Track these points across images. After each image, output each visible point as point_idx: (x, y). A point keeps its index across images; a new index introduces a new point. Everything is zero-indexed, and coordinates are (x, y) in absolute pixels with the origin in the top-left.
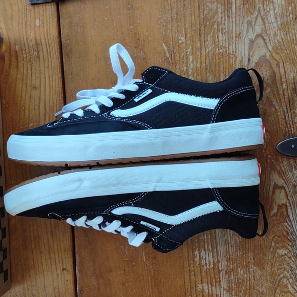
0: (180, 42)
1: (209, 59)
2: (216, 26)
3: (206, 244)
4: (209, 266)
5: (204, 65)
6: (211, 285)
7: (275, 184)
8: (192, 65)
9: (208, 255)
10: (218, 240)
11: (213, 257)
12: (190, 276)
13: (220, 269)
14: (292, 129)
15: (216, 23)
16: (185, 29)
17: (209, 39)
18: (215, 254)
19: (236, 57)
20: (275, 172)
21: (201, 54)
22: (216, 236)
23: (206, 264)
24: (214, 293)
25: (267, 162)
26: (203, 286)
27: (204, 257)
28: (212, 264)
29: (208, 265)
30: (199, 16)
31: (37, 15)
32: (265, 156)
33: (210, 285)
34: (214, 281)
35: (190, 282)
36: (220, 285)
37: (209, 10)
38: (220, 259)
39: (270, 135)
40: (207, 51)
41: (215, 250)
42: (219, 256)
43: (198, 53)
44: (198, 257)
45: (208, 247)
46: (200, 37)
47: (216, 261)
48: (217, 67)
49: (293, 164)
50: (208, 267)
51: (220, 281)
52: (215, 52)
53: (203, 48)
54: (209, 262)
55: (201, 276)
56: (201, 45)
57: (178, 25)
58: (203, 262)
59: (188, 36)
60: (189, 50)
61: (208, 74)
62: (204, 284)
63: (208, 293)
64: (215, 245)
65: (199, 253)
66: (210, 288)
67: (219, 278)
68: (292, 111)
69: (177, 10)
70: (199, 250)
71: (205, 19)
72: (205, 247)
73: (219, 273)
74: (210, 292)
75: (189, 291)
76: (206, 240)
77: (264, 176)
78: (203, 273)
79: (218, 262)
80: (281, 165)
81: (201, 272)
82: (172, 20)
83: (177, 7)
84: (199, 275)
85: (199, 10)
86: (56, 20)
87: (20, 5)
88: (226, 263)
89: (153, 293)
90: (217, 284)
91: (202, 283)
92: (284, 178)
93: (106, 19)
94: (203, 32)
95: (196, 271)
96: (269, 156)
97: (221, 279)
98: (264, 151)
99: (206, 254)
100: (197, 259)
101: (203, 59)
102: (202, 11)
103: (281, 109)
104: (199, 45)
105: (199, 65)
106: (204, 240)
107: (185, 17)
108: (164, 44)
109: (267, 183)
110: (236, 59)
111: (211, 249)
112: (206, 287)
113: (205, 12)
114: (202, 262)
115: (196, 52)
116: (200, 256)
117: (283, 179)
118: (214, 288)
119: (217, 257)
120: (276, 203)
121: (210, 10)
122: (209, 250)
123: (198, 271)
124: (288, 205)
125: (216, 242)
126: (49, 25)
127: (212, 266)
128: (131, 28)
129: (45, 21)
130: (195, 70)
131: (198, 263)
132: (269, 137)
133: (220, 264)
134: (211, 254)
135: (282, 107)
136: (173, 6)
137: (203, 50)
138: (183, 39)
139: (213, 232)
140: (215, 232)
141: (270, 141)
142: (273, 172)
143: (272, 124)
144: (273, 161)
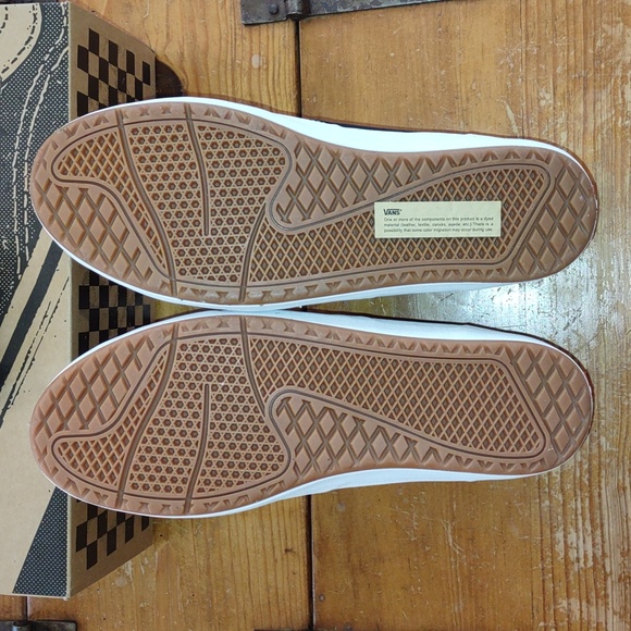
0: (543, 103)
1: (602, 139)
2: (619, 72)
3: (580, 518)
4: (585, 563)
5: (591, 150)
6: (588, 602)
9: (584, 542)
10: (605, 512)
11: (594, 546)
12: (543, 581)
13: (608, 570)
15: (620, 66)
16: (555, 76)
17: (604, 98)
18: (598, 540)
21: (585, 129)
22: (600, 504)
23: (578, 560)
24: (593, 618)
26: (569, 604)
27: (575, 545)
28: (591, 559)
29: (582, 561)
30: (585, 52)
31: (255, 47)
33: (584, 603)
34: (593, 594)
35: (544, 594)
36: (606, 604)
37: (605, 38)
38: (607, 551)
40: (599, 121)
41: (598, 532)
42: (607, 545)
43: (580, 127)
44: (562, 543)
45: (583, 525)
46: (585, 94)
47: (600, 553)
48: (619, 156)
50: (582, 565)
51: (606, 596)
52: (616, 125)
53: (591, 117)
54: (585, 556)
55: (568, 582)
56: (585, 110)
57: (539, 69)
58: (573, 555)
59: (560, 90)
60: (560, 121)
61: (599, 170)
62: (572, 600)
63: (581, 619)
64: (598, 521)
65: (565, 537)
66: (584, 609)
67: (605, 589)
69: (539, 40)
70: (564, 530)
71: (598, 56)
72: (577, 524)
73: (605, 580)
74: (585, 615)
75: (541, 612)
76: (579, 512)
78: (571, 578)
79: (604, 554)
81: (567, 578)
82: (527, 58)
83: (540, 32)
84: (564, 579)
85: (585, 38)
86: (292, 57)
87: (223, 26)
88: (620, 559)
89: (465, 609)
90: (600, 601)
91: (568, 597)
93: (392, 55)
94: (591, 83)
95: (557, 572)
97: (609, 591)
99: (578, 538)
100: (560, 548)
101: (590, 139)
102: (590, 41)
104: (581, 110)
105: (579, 152)
106: (576, 509)
107: (554, 52)
108: (508, 108)
111: (589, 528)
112: (575, 606)
113: (599, 44)
114: (570, 554)
115: (575, 124)
116: (565, 542)
118: (593, 609)
119: (603, 546)
121: (609, 38)
122: (585, 530)
123: (560, 571)
125: (601, 514)
126: (277, 66)
127: (590, 563)
128: (443, 72)
129: (271, 58)
131: (562, 555)
133: (607, 561)
134: (589, 539)
136: (531, 30)
137: (590, 120)
138: (548, 96)
139: (597, 494)
140: (600, 495)
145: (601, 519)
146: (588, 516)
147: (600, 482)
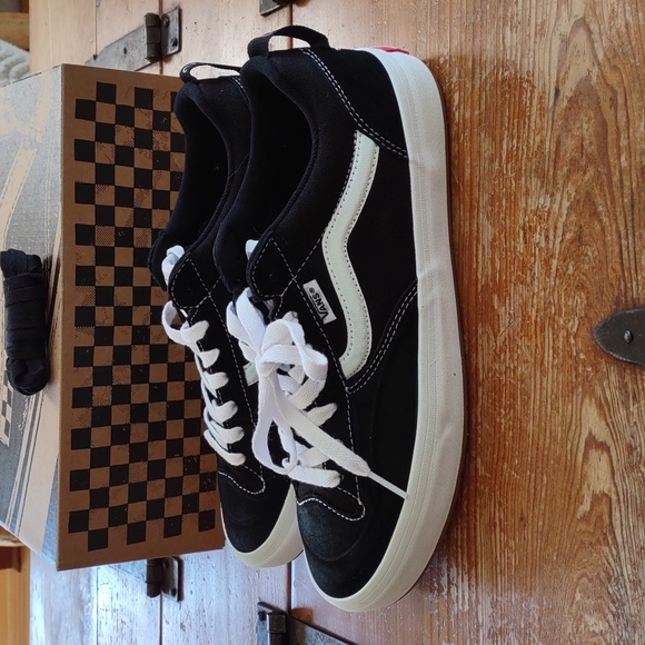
0: (442, 60)
1: (486, 96)
3: (460, 550)
4: (462, 605)
5: (477, 112)
7: (590, 433)
8: (457, 114)
9: (462, 580)
10: (479, 549)
11: (470, 587)
12: (431, 615)
13: (480, 620)
14: (634, 283)
16: (451, 27)
17: (487, 46)
18: (473, 581)
19: (533, 86)
20: (591, 400)
21: (473, 86)
22: (475, 537)
23: (458, 600)
25: (576, 370)
28: (467, 602)
29: (460, 602)
32: (574, 353)
35: (431, 630)
38: (480, 596)
39: (587, 298)
40: (484, 76)
41: (473, 572)
42: (479, 589)
43: (469, 85)
44: (446, 576)
45: (462, 560)
46: (473, 45)
47: (474, 598)
48: (499, 117)
49: (630, 386)
50: (461, 608)
52: (497, 78)
53: (478, 71)
54: (463, 597)
55: (449, 624)
56: (473, 64)
57: (440, 21)
58: (454, 592)
59: (455, 44)
60: (454, 79)
61: (483, 135)
64: (473, 559)
65: (448, 570)
67: (478, 642)
68: (637, 234)
70: (448, 561)
72: (457, 558)
73: (478, 631)
76: (459, 543)
77: (570, 407)
78: (452, 620)
79: (477, 601)
80: (605, 383)
81: (449, 618)
84: (446, 619)
88: (490, 611)
91: (449, 641)
92: (609, 421)
94: (479, 30)
95: (441, 608)
96: (582, 356)
98: (573, 341)
99: (458, 574)
100: (444, 581)
101: (476, 97)
103: (614, 228)
104: (470, 65)
105: (468, 115)
106: (457, 540)
109: (573, 428)
110: (532, 92)
111: (466, 565)
114: (452, 591)
115: (465, 82)
116: (448, 576)
117: (608, 425)
119: (476, 589)
120: (589, 486)
123: (444, 609)
124: (614, 497)
125: (476, 551)
127: (467, 607)
130: (461, 126)
131: (446, 590)
132: (585, 302)
133: (480, 607)
134: (466, 577)
135: (616, 219)
137: (477, 76)
139: (473, 526)
140: (475, 528)
141: (586, 315)
142: (587, 400)
143: (593, 268)
144: (590, 369)
145: (476, 556)
146: (466, 550)
147: (475, 512)
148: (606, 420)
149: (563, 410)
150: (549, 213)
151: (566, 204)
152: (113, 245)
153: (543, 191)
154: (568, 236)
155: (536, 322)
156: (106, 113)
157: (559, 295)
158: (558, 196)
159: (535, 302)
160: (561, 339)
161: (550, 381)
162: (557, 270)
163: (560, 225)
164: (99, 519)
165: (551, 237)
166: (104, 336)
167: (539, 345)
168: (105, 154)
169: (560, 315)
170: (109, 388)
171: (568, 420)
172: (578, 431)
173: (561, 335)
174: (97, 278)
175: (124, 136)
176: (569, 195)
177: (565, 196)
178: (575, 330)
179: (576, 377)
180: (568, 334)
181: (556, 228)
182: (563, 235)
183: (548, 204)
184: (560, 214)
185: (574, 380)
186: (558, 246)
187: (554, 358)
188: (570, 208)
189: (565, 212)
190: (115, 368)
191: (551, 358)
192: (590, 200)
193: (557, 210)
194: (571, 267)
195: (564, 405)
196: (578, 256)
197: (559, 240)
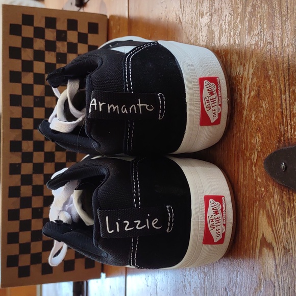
7: (263, 235)
14: (289, 127)
20: (263, 211)
25: (256, 189)
32: (255, 177)
39: (262, 138)
49: (286, 204)
68: (291, 90)
77: (252, 215)
80: (272, 200)
92: (274, 228)
96: (259, 180)
98: (254, 169)
103: (278, 85)
109: (254, 231)
117: (273, 231)
124: (276, 284)
132: (261, 141)
135: (279, 80)
141: (261, 150)
142: (261, 212)
143: (266, 116)
144: (263, 189)
148: (272, 228)
149: (249, 217)
150: (242, 78)
151: (251, 71)
152: (32, 106)
153: (239, 63)
154: (252, 94)
155: (235, 153)
156: (28, 32)
157: (247, 136)
158: (247, 66)
159: (234, 140)
160: (248, 166)
161: (241, 196)
162: (246, 118)
163: (248, 86)
164: (25, 260)
165: (243, 95)
166: (27, 158)
167: (236, 170)
168: (27, 54)
169: (247, 150)
170: (30, 187)
171: (251, 224)
172: (256, 233)
173: (248, 164)
174: (23, 125)
175: (39, 44)
176: (253, 64)
177: (251, 65)
178: (255, 160)
179: (255, 194)
180: (252, 164)
181: (246, 88)
182: (250, 93)
183: (242, 72)
184: (248, 79)
185: (254, 197)
186: (246, 101)
187: (244, 181)
188: (253, 74)
189: (250, 76)
190: (34, 176)
191: (242, 180)
192: (264, 67)
193: (246, 76)
194: (253, 116)
195: (249, 214)
196: (257, 108)
197: (247, 96)
